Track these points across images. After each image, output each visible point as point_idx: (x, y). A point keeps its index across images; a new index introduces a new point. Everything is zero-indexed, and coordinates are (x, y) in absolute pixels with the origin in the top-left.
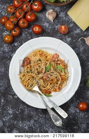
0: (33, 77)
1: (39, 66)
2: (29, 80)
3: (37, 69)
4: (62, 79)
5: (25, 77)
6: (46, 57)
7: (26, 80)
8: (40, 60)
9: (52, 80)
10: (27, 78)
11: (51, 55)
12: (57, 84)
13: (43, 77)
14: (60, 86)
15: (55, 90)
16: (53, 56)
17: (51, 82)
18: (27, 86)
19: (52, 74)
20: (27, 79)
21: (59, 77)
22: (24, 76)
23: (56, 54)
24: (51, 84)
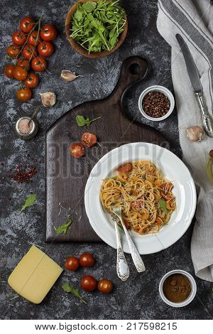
0: (121, 193)
1: (138, 185)
2: (113, 194)
3: (133, 187)
4: (156, 222)
5: (109, 188)
6: (155, 179)
7: (109, 193)
8: (144, 178)
9: (142, 214)
10: (112, 190)
11: (164, 181)
12: (146, 223)
13: (133, 202)
14: (148, 229)
15: (137, 230)
16: (165, 185)
17: (140, 215)
18: (107, 202)
19: (147, 206)
20: (111, 193)
21: (155, 216)
22: (109, 185)
23: (171, 184)
24: (138, 218)
